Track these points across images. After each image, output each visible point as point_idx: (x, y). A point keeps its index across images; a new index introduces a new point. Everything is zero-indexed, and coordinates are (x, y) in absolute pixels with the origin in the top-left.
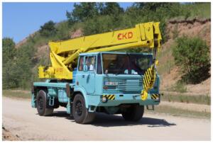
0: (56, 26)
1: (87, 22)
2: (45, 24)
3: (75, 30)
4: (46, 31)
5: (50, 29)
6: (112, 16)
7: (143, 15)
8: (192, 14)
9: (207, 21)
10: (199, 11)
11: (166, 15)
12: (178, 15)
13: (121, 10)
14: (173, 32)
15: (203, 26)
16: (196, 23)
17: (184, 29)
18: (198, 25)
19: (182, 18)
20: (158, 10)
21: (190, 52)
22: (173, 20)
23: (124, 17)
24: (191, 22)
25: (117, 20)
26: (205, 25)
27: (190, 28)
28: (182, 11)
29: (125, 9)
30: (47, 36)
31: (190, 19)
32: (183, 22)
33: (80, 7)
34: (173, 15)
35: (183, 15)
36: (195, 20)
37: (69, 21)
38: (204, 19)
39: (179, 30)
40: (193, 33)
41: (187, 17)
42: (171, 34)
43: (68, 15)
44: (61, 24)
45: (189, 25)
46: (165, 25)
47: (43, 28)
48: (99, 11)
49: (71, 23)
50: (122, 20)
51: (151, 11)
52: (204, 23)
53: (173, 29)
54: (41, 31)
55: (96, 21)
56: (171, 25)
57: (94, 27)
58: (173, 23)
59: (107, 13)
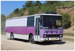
0: (19, 10)
1: (30, 8)
2: (16, 9)
3: (26, 11)
4: (16, 12)
5: (17, 11)
8: (65, 5)
9: (70, 7)
10: (67, 4)
11: (56, 6)
13: (41, 4)
14: (59, 11)
15: (69, 9)
16: (66, 8)
17: (63, 10)
18: (67, 9)
19: (62, 7)
20: (53, 4)
21: (64, 18)
22: (59, 7)
23: (42, 7)
24: (65, 8)
25: (40, 7)
27: (64, 10)
29: (43, 4)
31: (65, 7)
32: (62, 8)
33: (27, 3)
34: (59, 6)
35: (62, 5)
36: (66, 7)
37: (24, 8)
39: (61, 10)
40: (65, 12)
41: (63, 6)
42: (58, 12)
43: (23, 6)
44: (21, 9)
45: (64, 9)
46: (56, 9)
47: (15, 11)
48: (34, 5)
49: (24, 9)
51: (51, 4)
52: (69, 8)
53: (59, 10)
54: (14, 12)
55: (33, 8)
56: (58, 9)
57: (32, 10)
58: (59, 8)
59: (37, 5)
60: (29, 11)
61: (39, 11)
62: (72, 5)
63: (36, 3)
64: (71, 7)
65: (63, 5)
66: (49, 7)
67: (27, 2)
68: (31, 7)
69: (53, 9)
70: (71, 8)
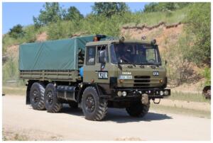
0: (23, 29)
1: (51, 26)
2: (14, 27)
3: (41, 33)
4: (14, 33)
5: (18, 32)
6: (74, 22)
7: (100, 21)
8: (142, 21)
9: (153, 27)
10: (147, 19)
11: (120, 22)
12: (129, 22)
13: (81, 17)
15: (150, 32)
16: (144, 29)
17: (135, 34)
18: (146, 31)
19: (133, 25)
20: (112, 17)
22: (125, 26)
23: (84, 23)
24: (141, 28)
25: (78, 25)
26: (152, 30)
27: (140, 33)
28: (133, 19)
30: (16, 37)
31: (140, 25)
32: (134, 28)
33: (45, 13)
34: (126, 22)
35: (134, 22)
36: (143, 27)
37: (36, 25)
38: (151, 26)
39: (130, 34)
41: (138, 23)
43: (35, 19)
44: (28, 27)
45: (139, 30)
46: (119, 30)
47: (12, 31)
48: (62, 17)
49: (37, 27)
50: (82, 25)
51: (107, 18)
52: (151, 29)
53: (126, 33)
54: (10, 34)
55: (59, 25)
56: (124, 30)
57: (57, 30)
58: (126, 28)
59: (69, 19)
60: (51, 31)
61: (76, 34)
62: (158, 21)
63: (67, 12)
64: (156, 27)
65: (136, 21)
66: (102, 24)
67: (44, 10)
68: (56, 22)
69: (111, 30)
70: (155, 29)
